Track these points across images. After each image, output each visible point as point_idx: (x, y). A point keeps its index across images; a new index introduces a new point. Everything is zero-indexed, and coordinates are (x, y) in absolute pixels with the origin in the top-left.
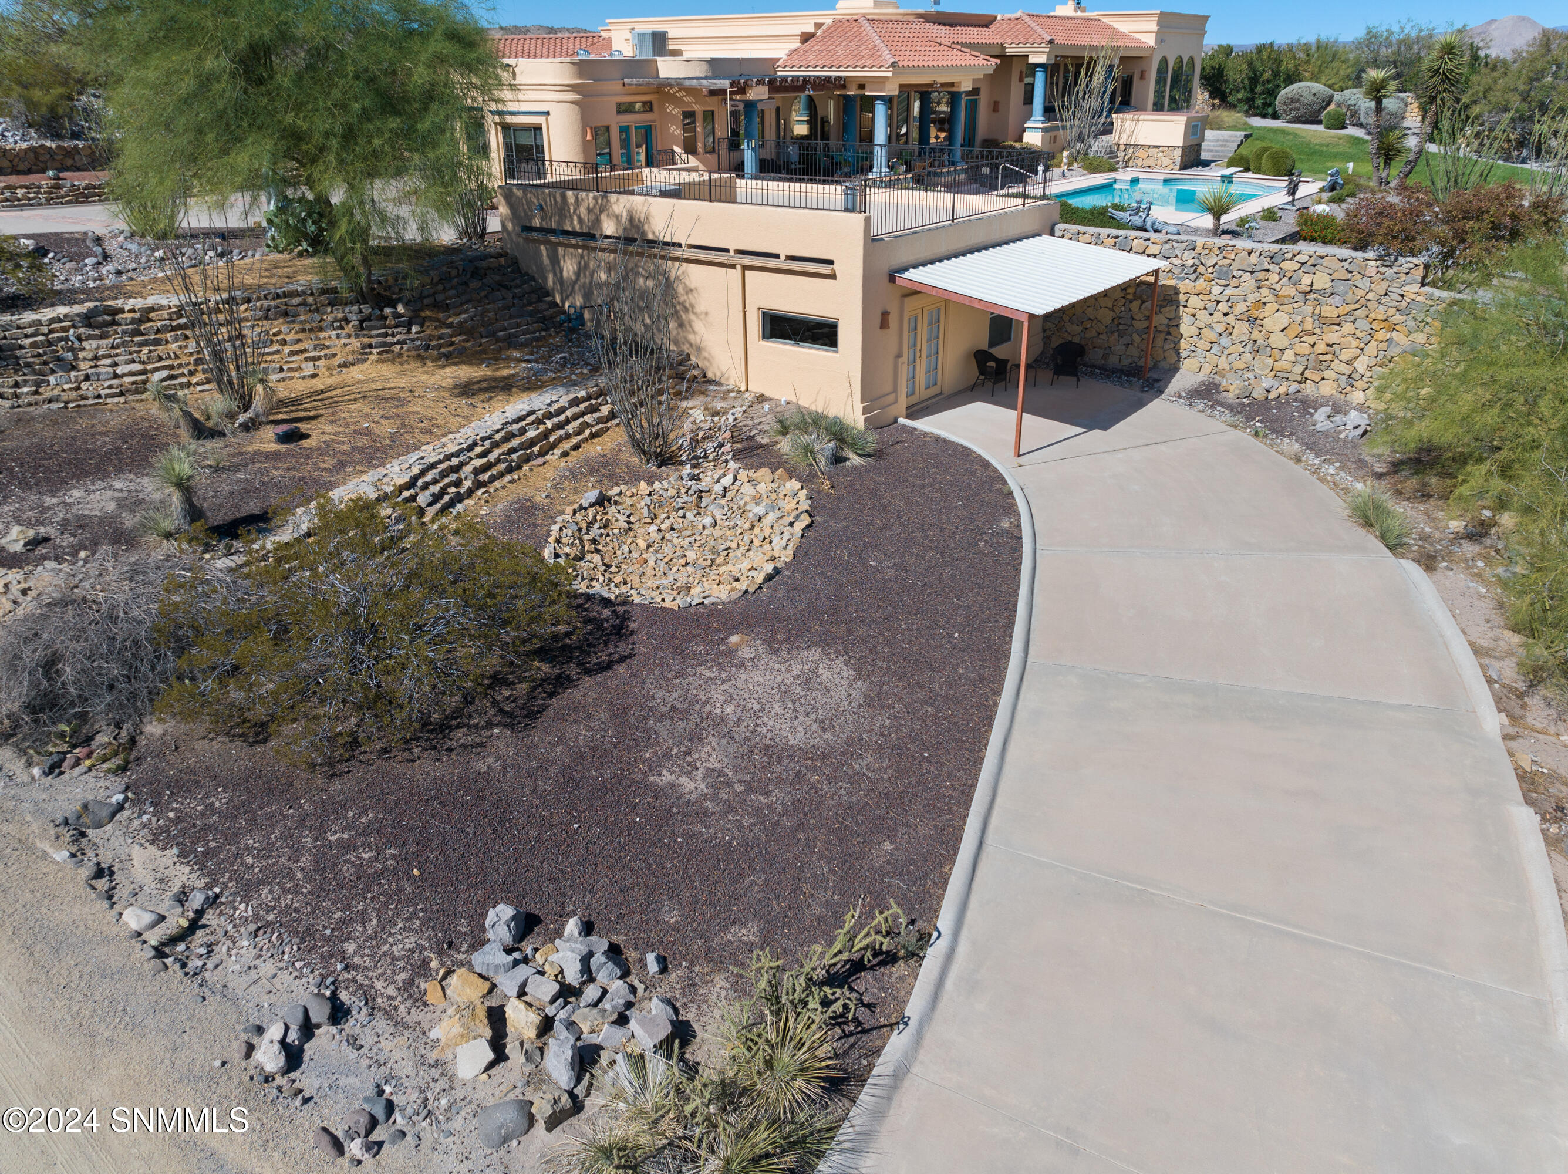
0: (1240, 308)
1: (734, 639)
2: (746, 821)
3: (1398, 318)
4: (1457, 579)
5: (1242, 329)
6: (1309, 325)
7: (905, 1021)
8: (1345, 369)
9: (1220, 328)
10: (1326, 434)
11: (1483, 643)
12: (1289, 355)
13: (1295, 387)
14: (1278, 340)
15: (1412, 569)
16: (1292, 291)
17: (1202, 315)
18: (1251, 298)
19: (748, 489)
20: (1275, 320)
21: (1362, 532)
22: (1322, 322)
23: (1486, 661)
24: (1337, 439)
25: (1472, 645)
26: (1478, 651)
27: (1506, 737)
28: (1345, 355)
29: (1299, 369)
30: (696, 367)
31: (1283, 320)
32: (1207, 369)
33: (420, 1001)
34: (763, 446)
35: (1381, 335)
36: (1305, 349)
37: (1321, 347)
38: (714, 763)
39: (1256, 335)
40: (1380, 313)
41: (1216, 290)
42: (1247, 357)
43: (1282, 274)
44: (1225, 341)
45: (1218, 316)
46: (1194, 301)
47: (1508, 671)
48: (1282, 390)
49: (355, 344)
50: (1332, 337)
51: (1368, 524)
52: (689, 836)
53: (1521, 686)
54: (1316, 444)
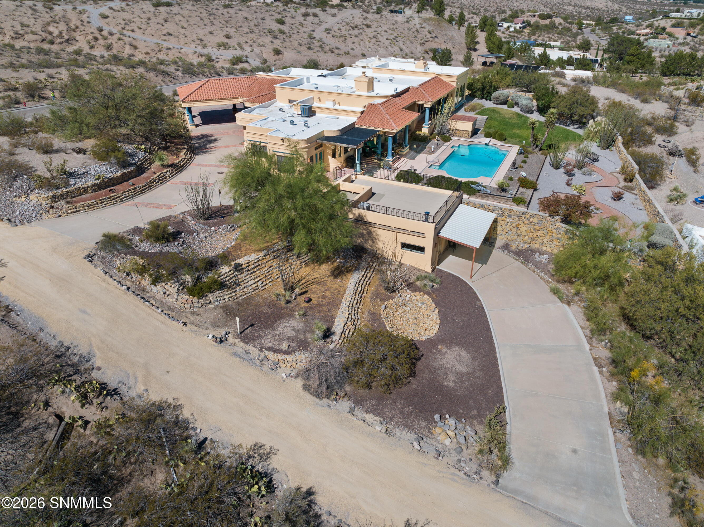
0: (514, 225)
1: (439, 347)
2: (465, 390)
3: (554, 231)
4: (574, 307)
5: (514, 230)
6: (532, 230)
7: (507, 423)
8: (541, 241)
9: (508, 229)
10: (539, 262)
11: (583, 326)
12: (527, 237)
13: (528, 246)
14: (524, 233)
15: (566, 306)
16: (528, 222)
17: (504, 226)
18: (517, 223)
19: (414, 298)
20: (523, 228)
21: (554, 296)
22: (535, 230)
23: (584, 330)
24: (542, 263)
25: (581, 326)
26: (582, 328)
27: (590, 350)
28: (541, 238)
29: (529, 241)
30: (379, 254)
31: (525, 228)
32: (505, 239)
33: (432, 434)
34: (412, 283)
35: (550, 234)
36: (531, 236)
37: (535, 236)
38: (453, 379)
39: (518, 231)
40: (550, 229)
41: (508, 220)
42: (516, 237)
43: (525, 218)
44: (510, 232)
45: (508, 226)
46: (502, 222)
47: (588, 332)
48: (526, 247)
49: (298, 262)
50: (538, 234)
51: (555, 294)
52: (457, 395)
53: (591, 336)
54: (538, 265)
